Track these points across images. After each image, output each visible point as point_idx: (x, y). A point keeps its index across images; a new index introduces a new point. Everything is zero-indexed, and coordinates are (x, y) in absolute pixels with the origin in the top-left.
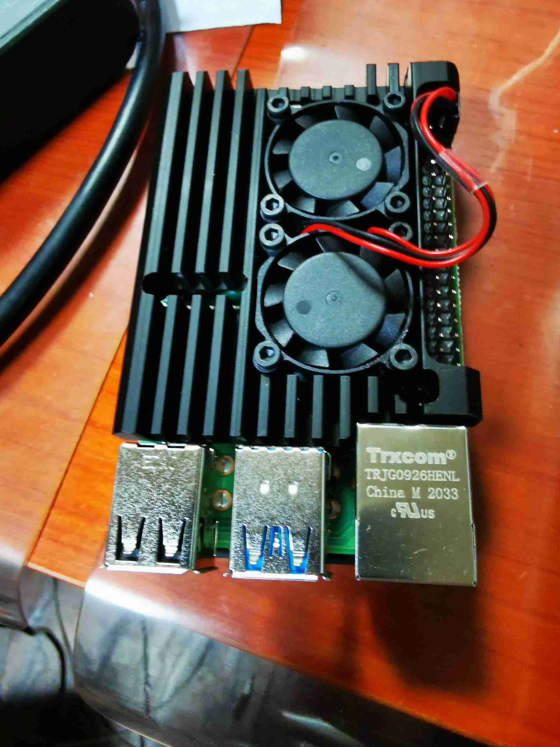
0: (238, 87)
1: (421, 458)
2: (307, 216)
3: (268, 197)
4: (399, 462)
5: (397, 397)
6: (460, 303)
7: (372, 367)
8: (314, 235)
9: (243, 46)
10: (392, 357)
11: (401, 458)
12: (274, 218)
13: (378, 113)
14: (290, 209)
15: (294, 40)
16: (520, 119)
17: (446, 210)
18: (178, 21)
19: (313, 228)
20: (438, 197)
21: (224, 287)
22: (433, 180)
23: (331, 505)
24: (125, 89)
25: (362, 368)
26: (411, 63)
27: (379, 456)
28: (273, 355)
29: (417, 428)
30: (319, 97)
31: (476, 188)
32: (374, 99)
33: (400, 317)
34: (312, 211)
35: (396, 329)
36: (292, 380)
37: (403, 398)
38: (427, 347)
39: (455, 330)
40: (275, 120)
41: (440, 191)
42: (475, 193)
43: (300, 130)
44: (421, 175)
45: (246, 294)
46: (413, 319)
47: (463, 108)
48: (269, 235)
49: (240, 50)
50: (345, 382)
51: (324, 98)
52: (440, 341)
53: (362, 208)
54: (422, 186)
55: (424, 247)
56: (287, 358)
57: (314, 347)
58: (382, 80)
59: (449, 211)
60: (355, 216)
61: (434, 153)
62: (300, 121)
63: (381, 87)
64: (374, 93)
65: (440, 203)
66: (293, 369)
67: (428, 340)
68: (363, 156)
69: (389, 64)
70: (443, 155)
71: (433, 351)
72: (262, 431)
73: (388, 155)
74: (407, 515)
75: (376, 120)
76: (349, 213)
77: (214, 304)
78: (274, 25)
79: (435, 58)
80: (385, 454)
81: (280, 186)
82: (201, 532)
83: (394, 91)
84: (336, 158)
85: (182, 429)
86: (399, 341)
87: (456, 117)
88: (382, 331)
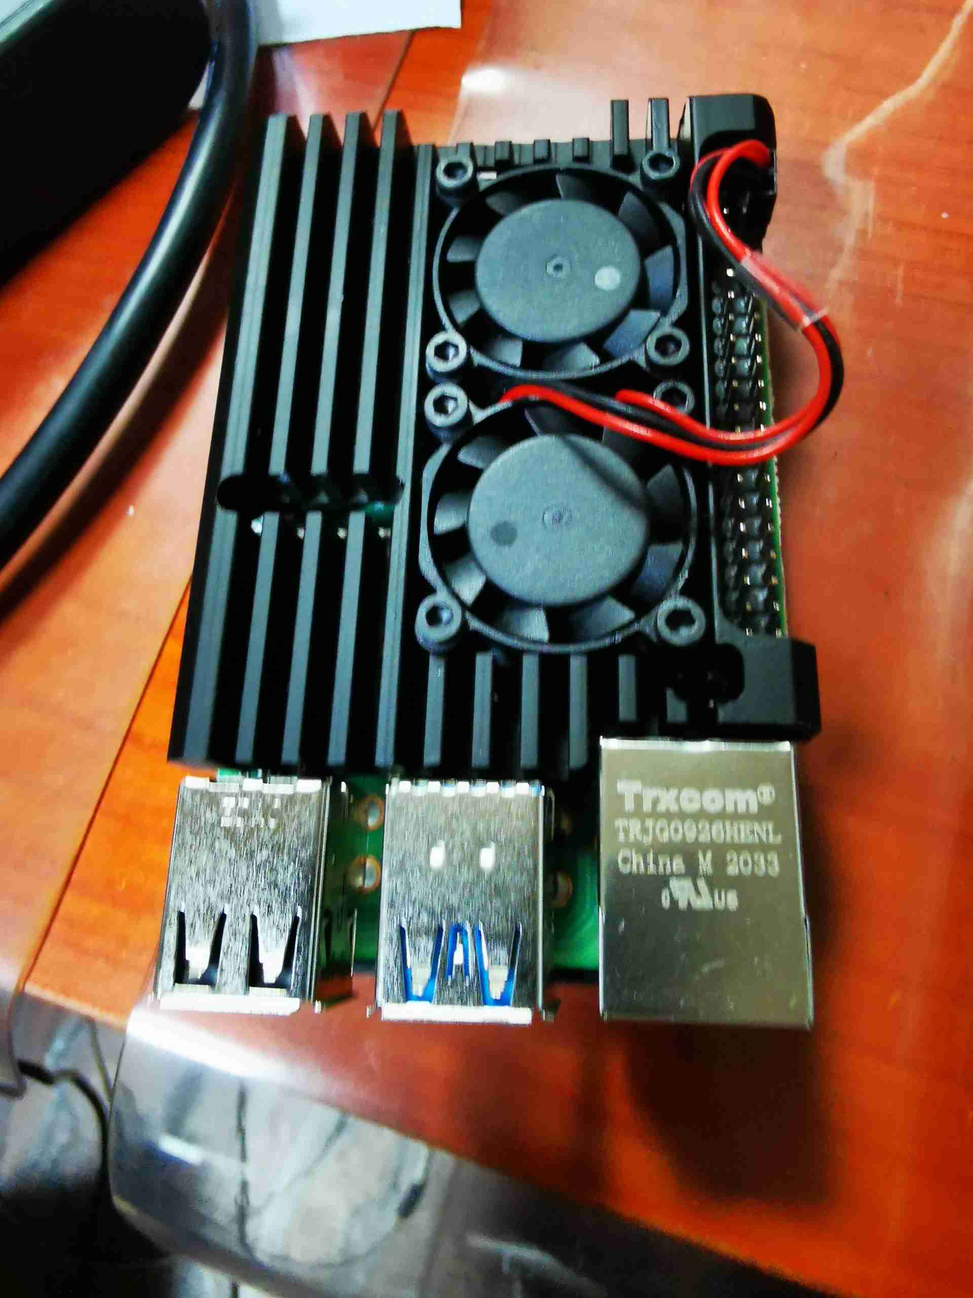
0: (385, 142)
1: (713, 801)
2: (510, 372)
3: (439, 339)
4: (674, 808)
5: (670, 693)
6: (779, 521)
7: (625, 640)
8: (520, 406)
9: (393, 69)
10: (661, 623)
11: (678, 799)
12: (451, 376)
13: (632, 188)
14: (479, 359)
15: (487, 57)
16: (883, 195)
17: (754, 359)
18: (280, 26)
19: (520, 392)
20: (739, 335)
21: (363, 497)
22: (730, 306)
23: (555, 883)
24: (187, 147)
25: (607, 642)
26: (691, 99)
27: (638, 799)
28: (449, 622)
29: (707, 746)
30: (527, 159)
31: (807, 321)
32: (624, 162)
33: (674, 550)
34: (517, 361)
35: (668, 572)
36: (483, 664)
37: (681, 695)
38: (722, 603)
39: (771, 570)
40: (449, 200)
41: (743, 324)
42: (805, 331)
43: (492, 219)
44: (710, 297)
45: (401, 511)
46: (696, 554)
47: (782, 177)
48: (441, 405)
49: (389, 77)
50: (577, 668)
51: (537, 161)
52: (745, 592)
53: (605, 357)
54: (711, 316)
55: (716, 425)
56: (475, 624)
57: (523, 605)
58: (639, 129)
59: (759, 359)
60: (593, 371)
61: (732, 260)
62: (494, 202)
63: (637, 141)
64: (625, 152)
65: (743, 345)
66: (484, 644)
67: (724, 589)
68: (606, 263)
69: (651, 100)
70: (748, 262)
71: (733, 608)
72: (432, 755)
73: (649, 262)
74: (689, 904)
75: (629, 199)
76: (583, 366)
77: (346, 526)
78: (448, 31)
79: (732, 89)
80: (649, 795)
81: (461, 317)
82: (327, 934)
83: (660, 147)
84: (558, 268)
85: (291, 751)
86: (673, 592)
87: (771, 193)
88: (642, 575)
